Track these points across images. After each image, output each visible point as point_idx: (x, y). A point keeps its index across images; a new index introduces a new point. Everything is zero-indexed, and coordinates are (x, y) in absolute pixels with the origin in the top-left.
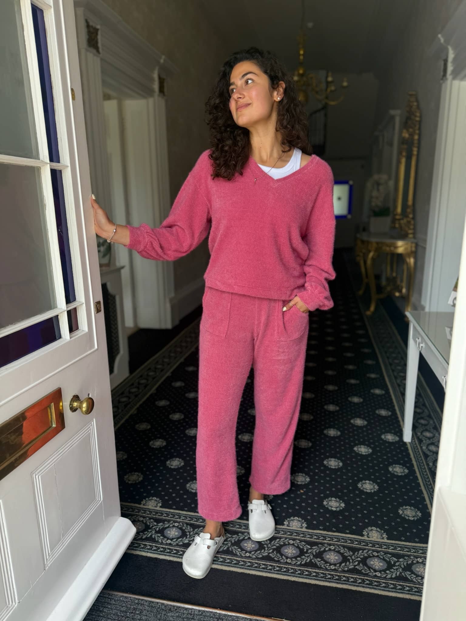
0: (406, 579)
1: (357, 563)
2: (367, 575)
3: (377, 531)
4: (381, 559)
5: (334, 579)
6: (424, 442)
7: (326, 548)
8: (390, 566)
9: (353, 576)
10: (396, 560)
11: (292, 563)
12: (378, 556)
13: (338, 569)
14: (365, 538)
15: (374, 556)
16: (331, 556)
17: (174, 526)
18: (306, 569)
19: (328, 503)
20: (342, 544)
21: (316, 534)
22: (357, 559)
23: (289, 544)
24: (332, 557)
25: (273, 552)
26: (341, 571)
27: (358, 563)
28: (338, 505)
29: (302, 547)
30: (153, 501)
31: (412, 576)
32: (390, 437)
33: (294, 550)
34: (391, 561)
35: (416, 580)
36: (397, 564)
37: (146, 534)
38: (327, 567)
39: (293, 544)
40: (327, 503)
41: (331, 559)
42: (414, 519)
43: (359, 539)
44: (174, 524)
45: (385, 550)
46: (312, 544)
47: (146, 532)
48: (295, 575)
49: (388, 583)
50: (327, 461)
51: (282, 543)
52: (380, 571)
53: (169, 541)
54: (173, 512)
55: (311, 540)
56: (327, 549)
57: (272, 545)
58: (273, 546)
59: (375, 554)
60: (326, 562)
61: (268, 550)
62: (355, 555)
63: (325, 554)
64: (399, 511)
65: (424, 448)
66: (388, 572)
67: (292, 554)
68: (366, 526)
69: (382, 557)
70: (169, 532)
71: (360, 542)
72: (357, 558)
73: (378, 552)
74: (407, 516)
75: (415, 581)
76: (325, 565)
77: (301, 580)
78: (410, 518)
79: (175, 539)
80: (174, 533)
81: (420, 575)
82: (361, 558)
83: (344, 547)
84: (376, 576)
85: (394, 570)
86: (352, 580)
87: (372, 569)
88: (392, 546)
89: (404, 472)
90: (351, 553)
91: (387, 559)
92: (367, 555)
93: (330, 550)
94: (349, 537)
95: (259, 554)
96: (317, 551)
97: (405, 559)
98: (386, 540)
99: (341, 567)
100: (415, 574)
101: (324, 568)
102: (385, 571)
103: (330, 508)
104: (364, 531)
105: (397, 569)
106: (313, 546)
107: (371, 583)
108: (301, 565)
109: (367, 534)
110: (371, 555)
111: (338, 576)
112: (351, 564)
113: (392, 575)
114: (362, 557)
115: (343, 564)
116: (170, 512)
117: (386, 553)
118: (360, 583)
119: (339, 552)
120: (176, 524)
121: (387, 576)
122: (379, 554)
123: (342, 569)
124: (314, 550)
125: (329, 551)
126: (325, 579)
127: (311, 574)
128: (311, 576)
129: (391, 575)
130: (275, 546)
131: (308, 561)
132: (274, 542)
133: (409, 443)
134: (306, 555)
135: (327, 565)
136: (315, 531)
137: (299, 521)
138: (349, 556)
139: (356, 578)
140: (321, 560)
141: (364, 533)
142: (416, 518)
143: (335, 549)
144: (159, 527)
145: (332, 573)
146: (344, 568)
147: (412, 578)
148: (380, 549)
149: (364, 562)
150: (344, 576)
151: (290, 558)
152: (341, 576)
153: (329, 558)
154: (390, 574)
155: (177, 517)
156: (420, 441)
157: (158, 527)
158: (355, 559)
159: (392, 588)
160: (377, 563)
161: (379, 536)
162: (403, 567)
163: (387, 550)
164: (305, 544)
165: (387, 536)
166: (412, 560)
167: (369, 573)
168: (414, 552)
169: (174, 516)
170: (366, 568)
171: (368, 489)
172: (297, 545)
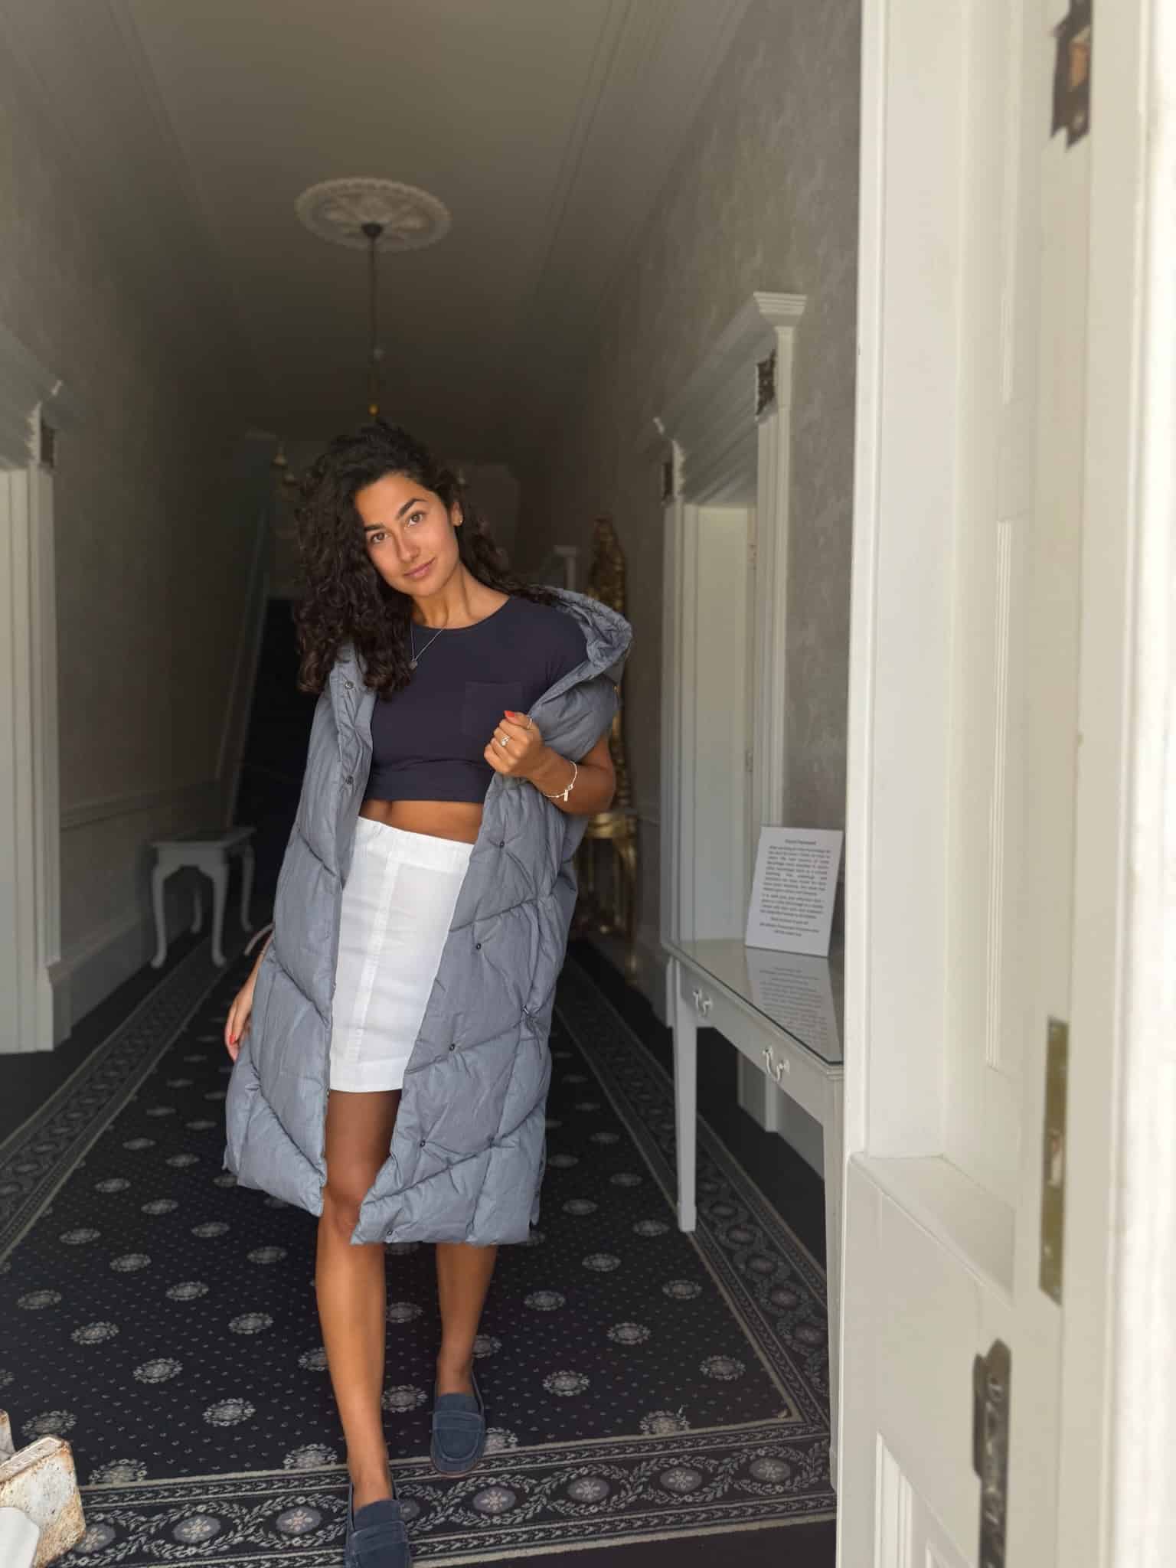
0: (744, 1495)
1: (641, 1489)
2: (667, 1506)
3: (667, 1416)
4: (687, 1468)
5: (603, 1532)
6: (720, 1226)
7: (571, 1475)
8: (707, 1478)
9: (640, 1516)
10: (717, 1463)
11: (505, 1523)
12: (680, 1465)
13: (606, 1509)
14: (647, 1436)
15: (672, 1467)
16: (585, 1488)
17: (195, 1514)
18: (537, 1527)
19: (554, 1384)
20: (602, 1458)
21: (543, 1452)
22: (639, 1481)
23: (488, 1486)
24: (588, 1490)
25: (455, 1512)
26: (614, 1513)
27: (643, 1488)
28: (576, 1383)
29: (518, 1486)
30: (121, 1468)
31: (754, 1486)
32: (650, 1228)
33: (503, 1495)
34: (708, 1466)
35: (764, 1491)
36: (721, 1469)
37: (125, 1548)
38: (582, 1511)
39: (498, 1485)
40: (551, 1385)
41: (587, 1495)
42: (734, 1378)
43: (634, 1441)
44: (193, 1509)
45: (691, 1449)
46: (540, 1474)
47: (123, 1545)
48: (519, 1545)
49: (710, 1510)
50: (530, 1299)
51: (472, 1489)
52: (691, 1493)
53: (193, 1550)
54: (184, 1483)
55: (535, 1466)
56: (573, 1477)
57: (450, 1498)
58: (453, 1499)
59: (674, 1461)
60: (578, 1503)
61: (442, 1510)
62: (634, 1474)
63: (571, 1487)
64: (701, 1369)
65: (722, 1238)
66: (705, 1490)
67: (501, 1505)
68: (642, 1412)
69: (688, 1465)
70: (186, 1530)
71: (638, 1447)
72: (639, 1478)
73: (677, 1456)
74: (718, 1374)
75: (761, 1492)
76: (577, 1509)
77: (531, 1552)
78: (726, 1377)
79: (207, 1540)
80: (201, 1530)
81: (768, 1480)
82: (647, 1477)
83: (607, 1463)
84: (684, 1503)
85: (717, 1482)
86: (639, 1523)
87: (674, 1491)
88: (704, 1439)
89: (694, 1292)
90: (626, 1472)
91: (698, 1465)
92: (658, 1467)
93: (580, 1477)
94: (613, 1443)
95: (425, 1523)
96: (554, 1486)
97: (733, 1458)
98: (688, 1431)
99: (612, 1504)
100: (758, 1481)
101: (577, 1515)
102: (699, 1489)
103: (560, 1394)
104: (642, 1422)
105: (722, 1480)
106: (542, 1479)
107: (679, 1520)
108: (525, 1522)
109: (647, 1427)
110: (666, 1466)
111: (610, 1523)
112: (630, 1493)
113: (715, 1493)
114: (649, 1473)
115: (615, 1498)
116: (175, 1484)
117: (693, 1455)
118: (657, 1525)
119: (599, 1476)
120: (201, 1508)
121: (705, 1497)
122: (681, 1460)
123: (613, 1508)
124: (547, 1486)
125: (579, 1481)
126: (582, 1537)
127: (550, 1535)
128: (553, 1539)
129: (713, 1494)
130: (458, 1497)
131: (538, 1511)
132: (454, 1491)
133: (692, 1233)
134: (531, 1500)
135: (581, 1509)
136: (540, 1447)
137: (500, 1434)
138: (623, 1478)
139: (646, 1517)
140: (567, 1502)
141: (642, 1427)
142: (736, 1376)
143: (590, 1473)
144: (155, 1524)
145: (597, 1521)
146: (617, 1505)
147: (755, 1489)
148: (682, 1450)
149: (655, 1481)
150: (621, 1521)
151: (497, 1514)
152: (614, 1521)
153: (581, 1494)
154: (712, 1491)
155: (198, 1491)
156: (712, 1226)
157: (151, 1526)
158: (635, 1482)
159: (720, 1518)
160: (681, 1478)
161: (674, 1426)
162: (733, 1473)
163: (696, 1449)
164: (522, 1478)
165: (688, 1423)
166: (746, 1456)
167: (670, 1501)
168: (747, 1440)
169: (191, 1491)
170: (661, 1493)
171: (630, 1338)
172: (506, 1485)
